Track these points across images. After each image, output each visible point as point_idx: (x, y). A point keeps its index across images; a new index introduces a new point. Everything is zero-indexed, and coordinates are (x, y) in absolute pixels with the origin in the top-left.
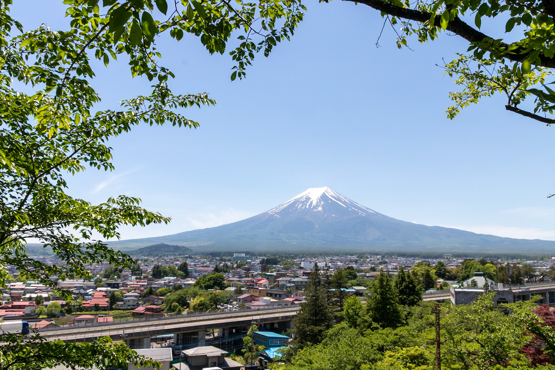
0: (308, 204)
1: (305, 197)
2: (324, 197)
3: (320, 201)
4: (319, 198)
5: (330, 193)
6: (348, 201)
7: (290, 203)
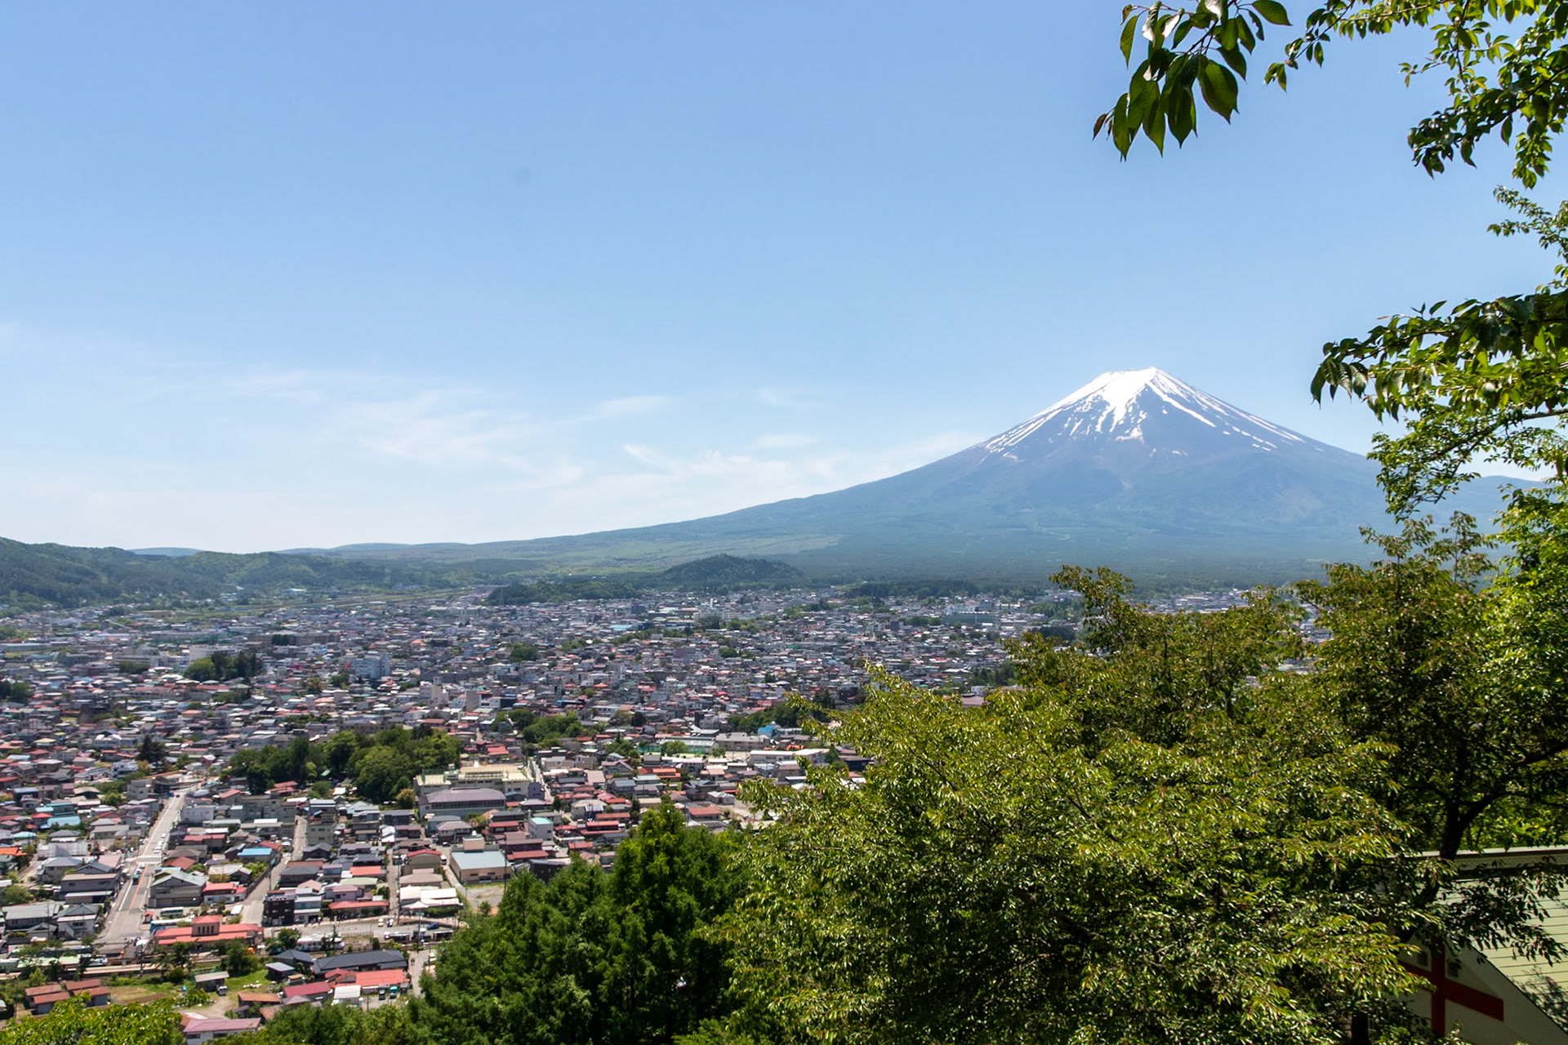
0: (1101, 419)
1: (1090, 399)
2: (1147, 399)
3: (1136, 412)
4: (1134, 401)
5: (1166, 386)
6: (1221, 407)
7: (1049, 418)
